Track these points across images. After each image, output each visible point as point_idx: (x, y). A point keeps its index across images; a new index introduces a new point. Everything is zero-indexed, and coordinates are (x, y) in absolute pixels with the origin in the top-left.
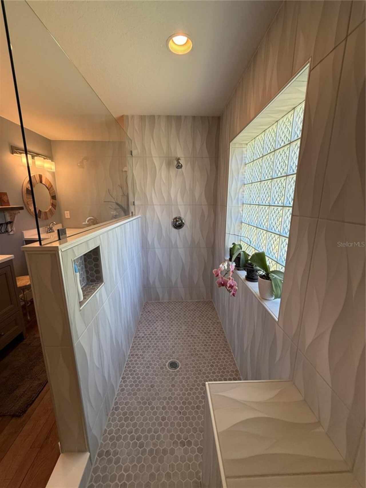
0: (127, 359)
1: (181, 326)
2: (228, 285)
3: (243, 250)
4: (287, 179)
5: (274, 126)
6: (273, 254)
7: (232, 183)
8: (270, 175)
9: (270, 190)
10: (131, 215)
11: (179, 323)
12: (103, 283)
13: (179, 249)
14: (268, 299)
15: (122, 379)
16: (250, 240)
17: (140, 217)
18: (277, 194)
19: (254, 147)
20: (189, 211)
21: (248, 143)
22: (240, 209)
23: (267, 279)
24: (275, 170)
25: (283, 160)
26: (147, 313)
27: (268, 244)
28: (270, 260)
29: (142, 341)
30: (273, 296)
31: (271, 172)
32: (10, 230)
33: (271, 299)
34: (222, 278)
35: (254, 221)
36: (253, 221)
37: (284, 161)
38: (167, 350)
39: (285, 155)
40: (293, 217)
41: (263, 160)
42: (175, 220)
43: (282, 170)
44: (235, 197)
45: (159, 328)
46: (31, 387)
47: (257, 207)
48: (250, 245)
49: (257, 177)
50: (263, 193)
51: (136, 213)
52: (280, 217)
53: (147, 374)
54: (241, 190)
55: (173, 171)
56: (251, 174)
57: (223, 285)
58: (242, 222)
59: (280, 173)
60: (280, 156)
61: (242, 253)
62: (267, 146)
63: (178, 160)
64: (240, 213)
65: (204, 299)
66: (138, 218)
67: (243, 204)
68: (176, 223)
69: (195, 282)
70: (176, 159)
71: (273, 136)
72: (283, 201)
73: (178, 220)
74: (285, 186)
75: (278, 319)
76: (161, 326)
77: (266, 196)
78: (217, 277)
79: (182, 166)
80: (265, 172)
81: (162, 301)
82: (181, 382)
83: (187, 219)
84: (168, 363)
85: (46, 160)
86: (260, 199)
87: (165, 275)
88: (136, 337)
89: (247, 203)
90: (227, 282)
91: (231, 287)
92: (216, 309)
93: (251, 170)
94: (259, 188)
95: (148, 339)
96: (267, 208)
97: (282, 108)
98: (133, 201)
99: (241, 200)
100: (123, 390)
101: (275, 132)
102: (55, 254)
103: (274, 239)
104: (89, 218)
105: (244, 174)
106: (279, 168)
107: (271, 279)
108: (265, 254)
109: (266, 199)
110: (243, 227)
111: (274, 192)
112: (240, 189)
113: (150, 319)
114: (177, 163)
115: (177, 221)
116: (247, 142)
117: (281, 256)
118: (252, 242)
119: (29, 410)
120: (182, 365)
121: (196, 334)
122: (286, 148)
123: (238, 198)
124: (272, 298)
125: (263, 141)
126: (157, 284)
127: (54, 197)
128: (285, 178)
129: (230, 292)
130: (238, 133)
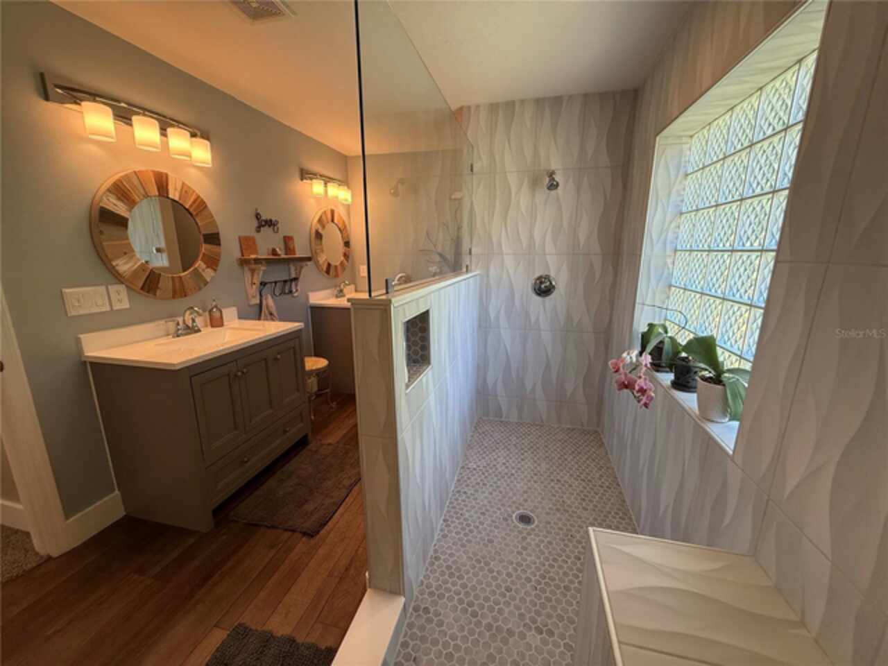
0: (450, 495)
1: (538, 462)
2: (637, 388)
3: (669, 335)
4: (775, 199)
5: (753, 99)
6: (733, 342)
7: (656, 210)
8: (738, 193)
9: (736, 221)
10: (464, 270)
11: (536, 459)
12: (430, 367)
13: (542, 332)
14: (715, 420)
15: (444, 520)
16: (685, 316)
17: (478, 274)
18: (751, 227)
19: (707, 142)
20: (565, 266)
21: (695, 134)
22: (669, 261)
23: (715, 383)
24: (750, 183)
25: (768, 162)
26: (480, 435)
27: (725, 324)
28: (727, 354)
29: (473, 475)
30: (727, 416)
31: (740, 186)
32: (294, 290)
33: (723, 421)
34: (626, 374)
35: (697, 282)
36: (694, 282)
37: (771, 164)
38: (514, 494)
39: (774, 152)
40: (778, 265)
41: (726, 165)
42: (538, 282)
43: (764, 181)
44: (659, 238)
45: (501, 460)
46: (323, 505)
47: (704, 256)
48: (683, 328)
49: (710, 198)
50: (720, 228)
51: (473, 267)
52: (754, 271)
53: (481, 523)
54: (673, 225)
55: (542, 194)
56: (696, 192)
57: (626, 387)
58: (670, 286)
59: (760, 187)
60: (762, 155)
61: (667, 340)
62: (734, 137)
63: (551, 175)
64: (668, 269)
65: (582, 425)
66: (475, 276)
67: (676, 250)
68: (540, 287)
69: (568, 394)
70: (547, 173)
71: (751, 116)
72: (762, 241)
73: (543, 280)
74: (768, 212)
75: (734, 452)
76: (505, 458)
77: (725, 233)
78: (617, 373)
79: (557, 185)
80: (728, 186)
81: (507, 420)
82: (538, 546)
83: (561, 281)
84: (516, 514)
85: (341, 187)
86: (713, 240)
87: (514, 374)
88: (463, 467)
89: (685, 249)
90: (636, 381)
91: (643, 391)
92: (606, 444)
93: (697, 186)
94: (712, 219)
95: (483, 474)
96: (726, 256)
97: (773, 64)
98: (470, 247)
99: (672, 242)
100: (445, 536)
101: (754, 110)
102: (386, 310)
103: (739, 313)
104: (400, 275)
105: (682, 193)
106: (759, 177)
107: (724, 383)
108: (717, 343)
109: (725, 239)
110: (673, 294)
111: (743, 225)
112: (671, 222)
113: (486, 445)
114: (550, 181)
115: (541, 283)
116: (691, 133)
117: (749, 346)
118: (690, 322)
119: (323, 532)
120: (540, 522)
121: (566, 478)
122: (776, 139)
123: (666, 240)
124: (724, 419)
125: (726, 127)
126: (500, 390)
127: (347, 244)
128: (770, 196)
129: (639, 401)
130: (674, 117)
